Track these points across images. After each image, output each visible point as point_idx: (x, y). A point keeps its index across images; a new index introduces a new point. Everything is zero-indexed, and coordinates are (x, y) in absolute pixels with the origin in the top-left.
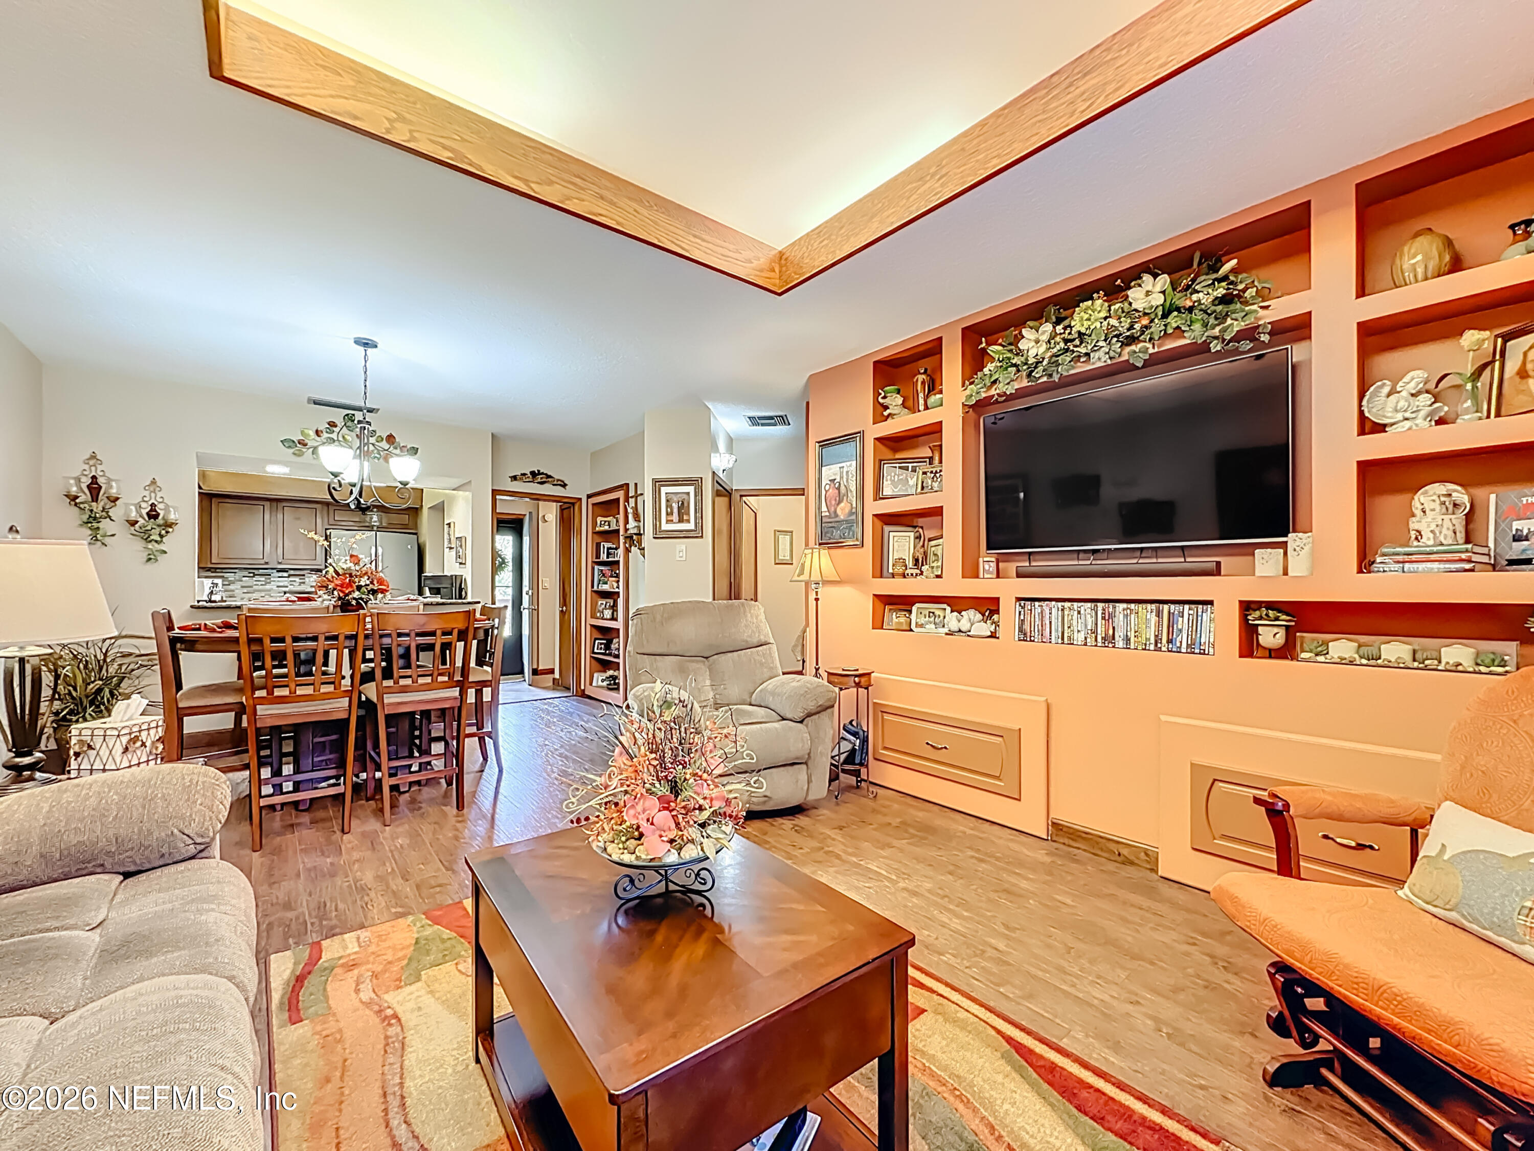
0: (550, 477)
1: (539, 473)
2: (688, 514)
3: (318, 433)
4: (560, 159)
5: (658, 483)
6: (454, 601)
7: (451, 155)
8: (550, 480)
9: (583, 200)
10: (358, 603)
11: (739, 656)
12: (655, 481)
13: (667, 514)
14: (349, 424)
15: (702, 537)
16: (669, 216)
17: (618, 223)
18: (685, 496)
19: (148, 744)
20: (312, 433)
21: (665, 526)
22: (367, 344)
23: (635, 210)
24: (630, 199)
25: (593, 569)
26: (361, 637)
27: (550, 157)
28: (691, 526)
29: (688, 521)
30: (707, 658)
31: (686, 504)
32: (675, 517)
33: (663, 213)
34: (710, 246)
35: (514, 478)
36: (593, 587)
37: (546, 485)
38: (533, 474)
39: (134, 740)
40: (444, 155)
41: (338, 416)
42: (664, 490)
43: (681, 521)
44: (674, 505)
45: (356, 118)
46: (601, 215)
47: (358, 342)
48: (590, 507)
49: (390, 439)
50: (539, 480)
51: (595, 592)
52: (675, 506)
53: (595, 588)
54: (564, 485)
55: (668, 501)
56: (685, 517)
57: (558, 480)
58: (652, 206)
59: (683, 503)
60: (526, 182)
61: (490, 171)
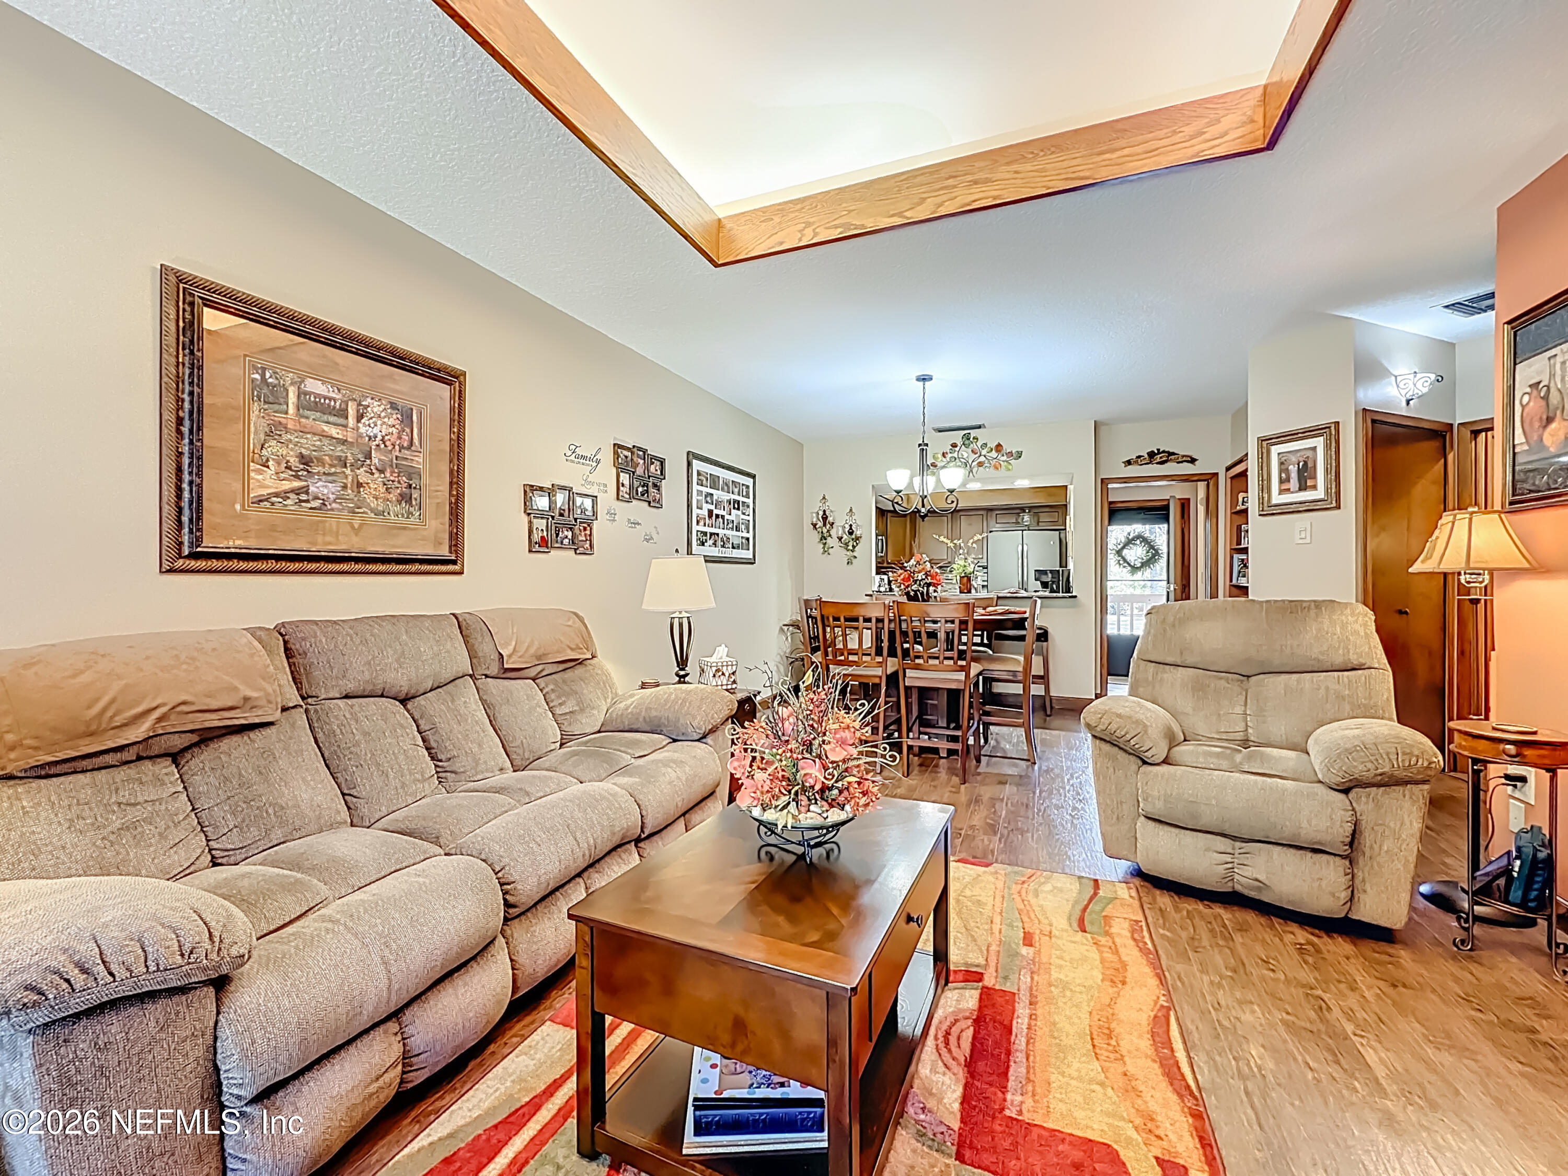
0: (1173, 454)
1: (1159, 452)
2: (1314, 477)
3: (944, 455)
4: (931, 173)
5: (1266, 442)
6: (1061, 595)
7: (840, 230)
8: (1172, 457)
9: (956, 197)
10: (916, 594)
11: (1298, 681)
12: (1261, 440)
13: (1281, 482)
14: (967, 442)
15: (1338, 507)
16: (1062, 151)
17: (995, 198)
18: (1310, 454)
19: (727, 675)
20: (940, 456)
21: (1276, 499)
22: (924, 379)
23: (1016, 172)
24: (1008, 164)
25: (1232, 558)
26: (886, 621)
27: (922, 178)
28: (1320, 493)
29: (1314, 487)
30: (1248, 677)
31: (1310, 465)
32: (1294, 483)
33: (1053, 153)
34: (1126, 152)
35: (1129, 463)
36: (1231, 580)
37: (1169, 464)
38: (1152, 455)
39: (718, 671)
40: (835, 234)
41: (957, 437)
42: (1275, 450)
43: (1303, 487)
44: (1291, 467)
45: (781, 243)
46: (974, 201)
47: (918, 379)
48: (1229, 481)
49: (999, 447)
50: (1158, 460)
51: (1234, 586)
52: (1293, 469)
53: (1234, 582)
54: (1193, 461)
55: (1282, 464)
56: (1309, 483)
57: (1183, 456)
58: (1038, 154)
59: (1306, 463)
60: (900, 214)
61: (870, 225)
